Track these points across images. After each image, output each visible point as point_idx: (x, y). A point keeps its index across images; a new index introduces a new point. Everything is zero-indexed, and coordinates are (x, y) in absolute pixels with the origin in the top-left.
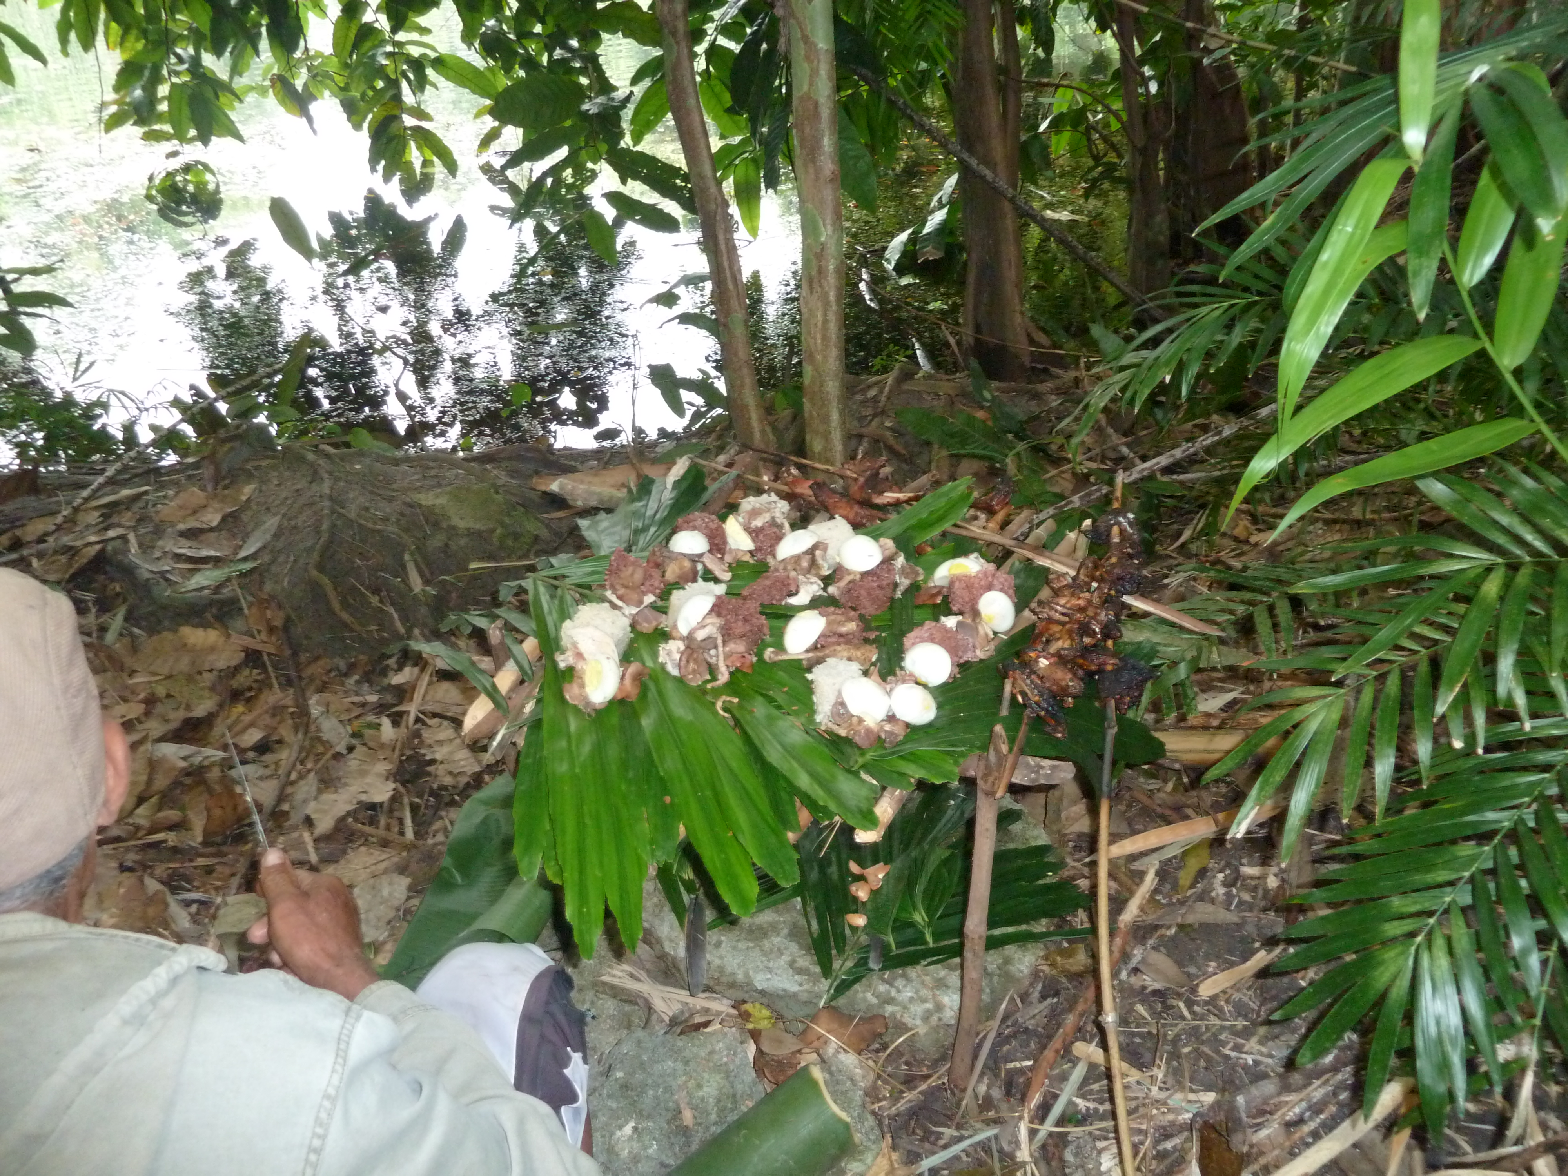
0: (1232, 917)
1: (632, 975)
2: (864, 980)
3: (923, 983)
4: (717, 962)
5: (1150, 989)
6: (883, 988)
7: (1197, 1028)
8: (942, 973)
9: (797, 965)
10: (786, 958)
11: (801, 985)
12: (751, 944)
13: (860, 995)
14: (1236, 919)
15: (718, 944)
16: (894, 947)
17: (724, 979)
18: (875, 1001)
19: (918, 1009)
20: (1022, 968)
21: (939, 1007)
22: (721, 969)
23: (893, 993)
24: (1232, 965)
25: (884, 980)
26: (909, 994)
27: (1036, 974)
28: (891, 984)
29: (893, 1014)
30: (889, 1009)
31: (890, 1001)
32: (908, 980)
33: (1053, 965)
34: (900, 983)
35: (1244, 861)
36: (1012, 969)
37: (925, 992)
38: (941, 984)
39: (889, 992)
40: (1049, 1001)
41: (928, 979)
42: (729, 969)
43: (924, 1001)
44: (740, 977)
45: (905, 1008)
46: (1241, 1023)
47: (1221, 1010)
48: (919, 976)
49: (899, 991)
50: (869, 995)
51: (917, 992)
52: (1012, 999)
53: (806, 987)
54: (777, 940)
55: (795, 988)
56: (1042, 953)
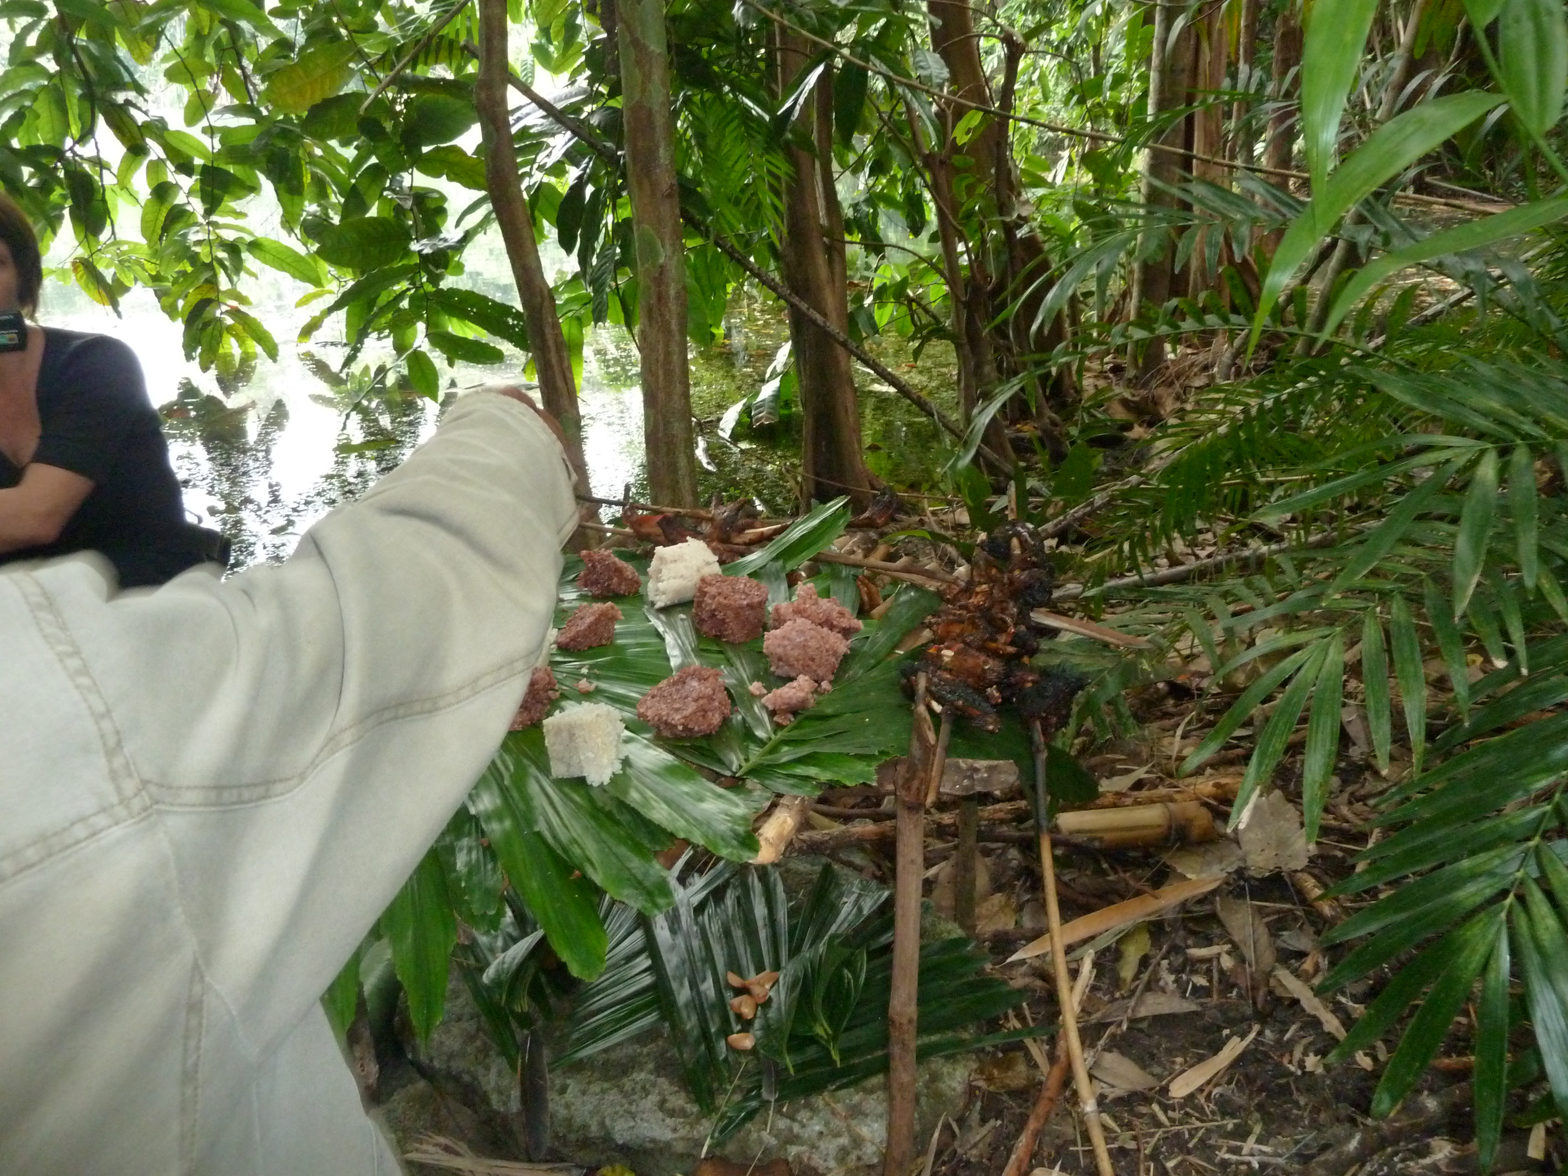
0: (1188, 1006)
1: (447, 1149)
2: (758, 1117)
3: (834, 1113)
4: (563, 1112)
5: (1111, 1097)
6: (782, 1124)
7: (1178, 1135)
8: (857, 1098)
9: (669, 1105)
10: (653, 1098)
11: (675, 1130)
12: (606, 1085)
13: (754, 1136)
14: (1193, 1008)
15: (563, 1090)
16: (792, 1071)
17: (572, 1137)
18: (773, 1141)
19: (831, 1146)
20: (955, 1084)
21: (857, 1142)
22: (569, 1121)
23: (796, 1128)
24: (1201, 1059)
25: (782, 1115)
26: (817, 1128)
27: (971, 1091)
28: (793, 1119)
29: (798, 1156)
30: (793, 1150)
31: (793, 1139)
32: (814, 1110)
33: (990, 1080)
34: (803, 1115)
35: (1190, 942)
36: (942, 1086)
37: (837, 1123)
38: (856, 1112)
39: (791, 1129)
40: (992, 1123)
41: (839, 1107)
42: (578, 1121)
43: (838, 1135)
44: (594, 1129)
45: (813, 1147)
46: (1230, 1124)
47: (1201, 1110)
48: (827, 1104)
49: (803, 1126)
50: (765, 1134)
51: (827, 1124)
52: (947, 1127)
53: (682, 1132)
54: (641, 1076)
55: (668, 1135)
56: (975, 1066)
